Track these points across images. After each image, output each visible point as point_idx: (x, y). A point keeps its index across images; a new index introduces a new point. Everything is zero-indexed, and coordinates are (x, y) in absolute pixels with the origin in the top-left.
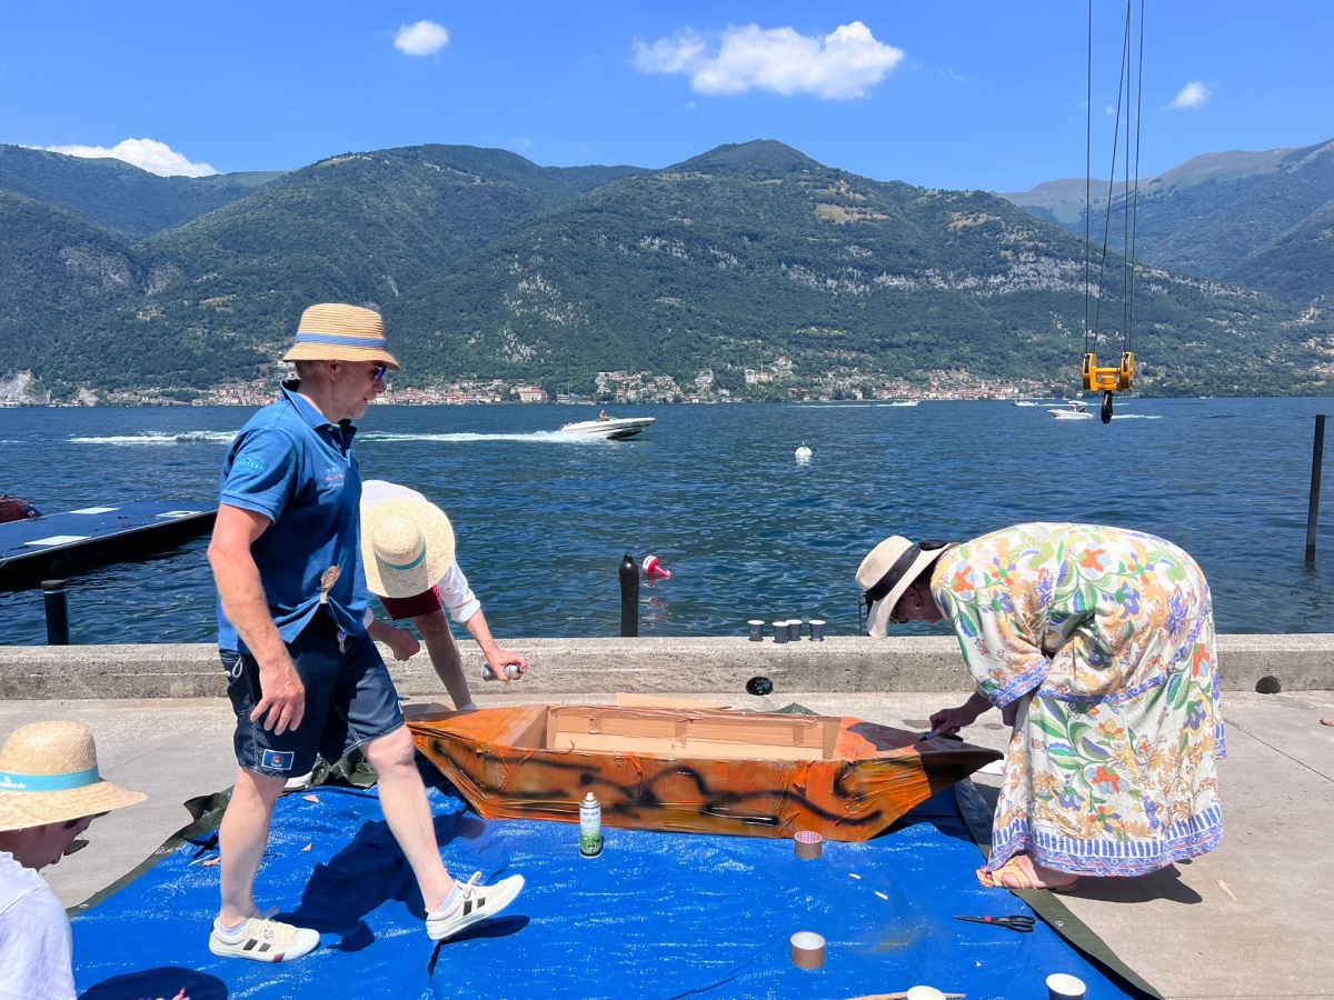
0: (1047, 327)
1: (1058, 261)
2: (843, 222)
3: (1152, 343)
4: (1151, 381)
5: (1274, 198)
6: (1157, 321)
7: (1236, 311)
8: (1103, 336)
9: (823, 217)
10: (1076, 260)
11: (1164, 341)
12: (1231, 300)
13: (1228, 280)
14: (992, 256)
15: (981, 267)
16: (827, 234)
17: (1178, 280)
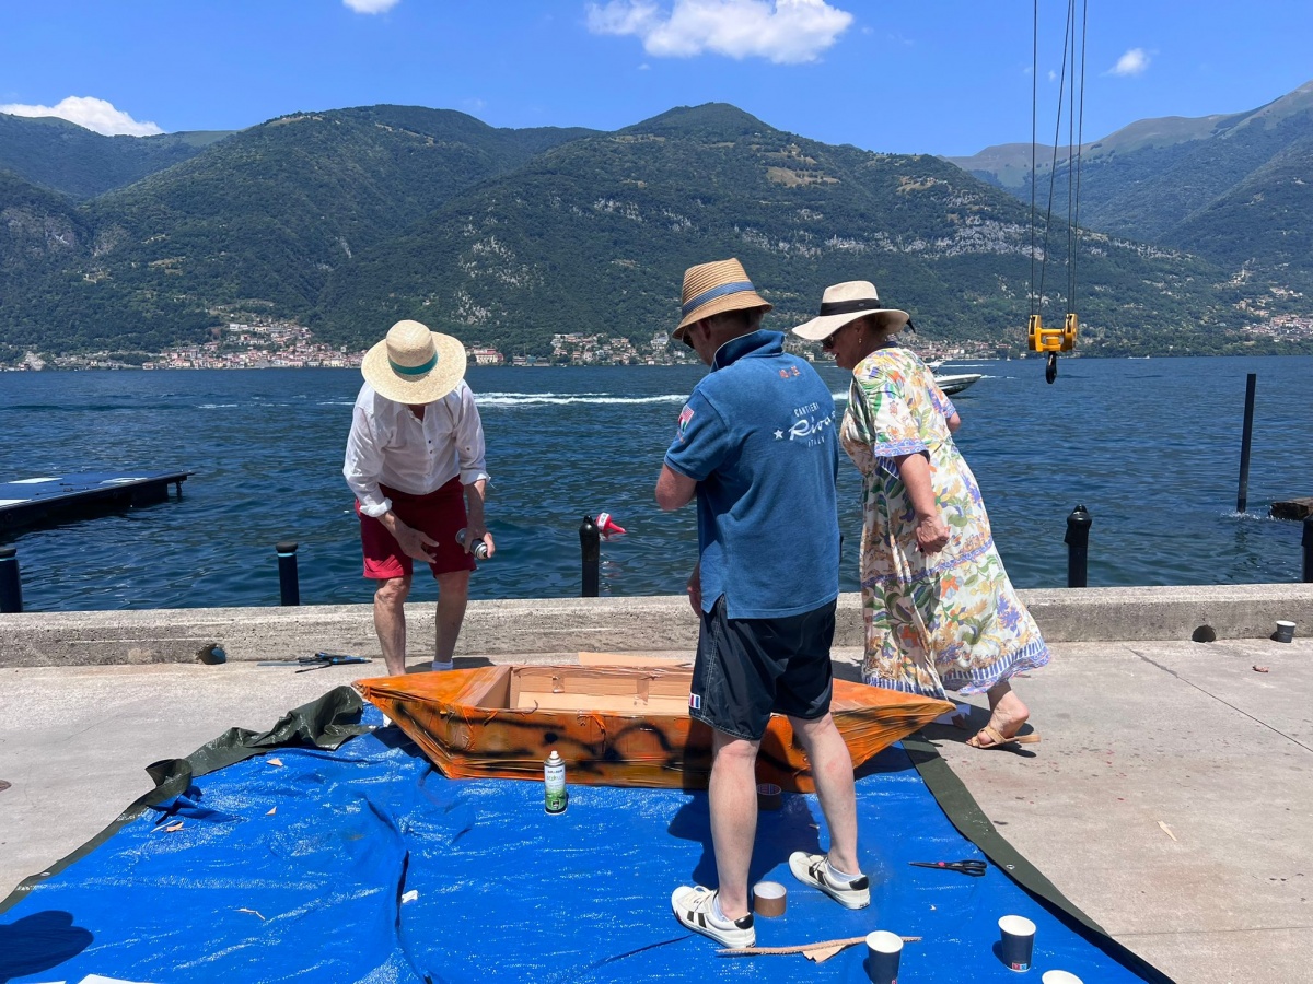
0: (992, 290)
1: (1002, 224)
2: (794, 186)
3: (1092, 304)
4: (1091, 341)
5: (1208, 163)
6: (1097, 284)
7: (1171, 273)
8: (1046, 298)
9: (775, 180)
10: (1019, 224)
11: (1103, 303)
12: (1168, 263)
13: (1163, 243)
14: (938, 220)
15: (928, 230)
16: (778, 197)
17: (1117, 244)
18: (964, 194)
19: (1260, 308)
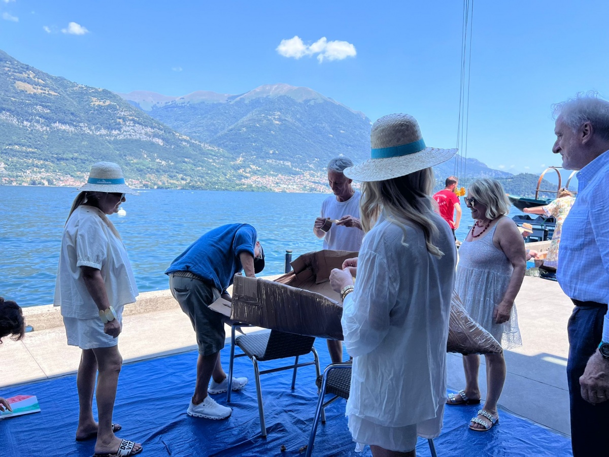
0: (139, 156)
1: (143, 127)
2: (32, 93)
3: (184, 166)
4: (185, 183)
5: (225, 113)
6: (186, 158)
7: (215, 156)
8: (164, 162)
9: (19, 88)
10: (151, 127)
11: (189, 166)
12: (213, 152)
13: (211, 143)
14: (113, 121)
15: (108, 125)
16: (22, 98)
17: (193, 141)
18: (125, 111)
19: (247, 173)
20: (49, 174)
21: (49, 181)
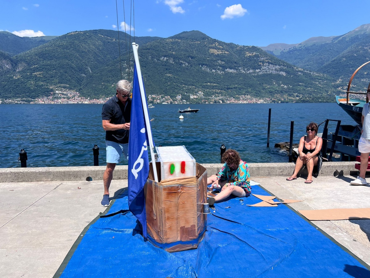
0: (271, 84)
1: (274, 66)
2: (217, 54)
3: (299, 88)
4: (298, 98)
5: (330, 49)
6: (300, 82)
7: (320, 80)
8: (286, 86)
9: (211, 52)
10: (279, 65)
11: (302, 88)
12: (319, 77)
13: (317, 72)
14: (257, 64)
15: (254, 67)
16: (212, 57)
17: (305, 71)
18: (264, 57)
19: (344, 90)
20: (223, 97)
21: (223, 101)
